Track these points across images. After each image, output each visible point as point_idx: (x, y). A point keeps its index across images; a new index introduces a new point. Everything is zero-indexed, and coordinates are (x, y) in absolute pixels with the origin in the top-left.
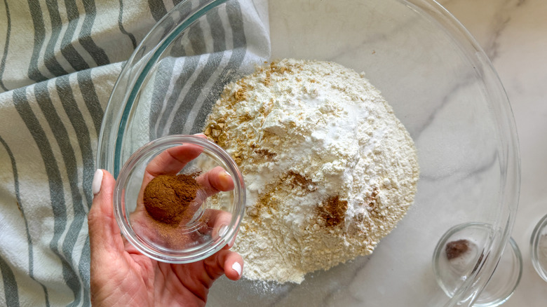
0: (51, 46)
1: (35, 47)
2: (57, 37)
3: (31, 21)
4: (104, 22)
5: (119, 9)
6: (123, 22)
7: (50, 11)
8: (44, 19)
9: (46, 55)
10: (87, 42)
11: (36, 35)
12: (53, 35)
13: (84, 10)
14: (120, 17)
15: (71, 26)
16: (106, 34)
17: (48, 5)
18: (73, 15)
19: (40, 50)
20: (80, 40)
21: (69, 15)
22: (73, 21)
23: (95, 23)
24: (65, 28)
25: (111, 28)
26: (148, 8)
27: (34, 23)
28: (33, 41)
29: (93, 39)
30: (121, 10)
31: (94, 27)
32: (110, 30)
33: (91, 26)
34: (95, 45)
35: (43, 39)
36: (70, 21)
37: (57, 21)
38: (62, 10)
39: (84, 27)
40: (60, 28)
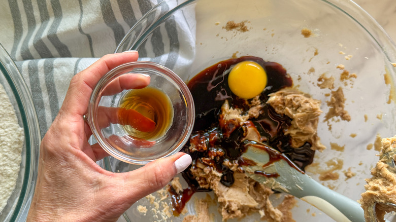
0: (26, 41)
1: (15, 42)
2: (31, 35)
3: (12, 21)
4: (68, 23)
5: (80, 15)
6: (82, 24)
7: (27, 14)
8: (22, 20)
9: (22, 48)
10: (53, 38)
11: (16, 32)
12: (29, 33)
13: (53, 14)
14: (80, 21)
15: (42, 26)
16: (68, 33)
17: (25, 10)
18: (45, 18)
19: (18, 44)
20: (49, 37)
21: (42, 18)
22: (44, 23)
23: (61, 24)
24: (38, 27)
25: (72, 28)
26: (101, 15)
27: (15, 23)
28: (14, 37)
29: (58, 36)
30: (82, 15)
31: (60, 27)
32: (72, 30)
33: (58, 26)
34: (60, 42)
35: (21, 36)
36: (42, 22)
37: (32, 22)
38: (37, 14)
39: (52, 27)
40: (34, 28)
